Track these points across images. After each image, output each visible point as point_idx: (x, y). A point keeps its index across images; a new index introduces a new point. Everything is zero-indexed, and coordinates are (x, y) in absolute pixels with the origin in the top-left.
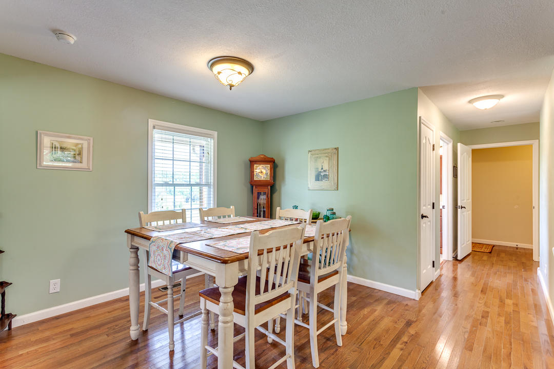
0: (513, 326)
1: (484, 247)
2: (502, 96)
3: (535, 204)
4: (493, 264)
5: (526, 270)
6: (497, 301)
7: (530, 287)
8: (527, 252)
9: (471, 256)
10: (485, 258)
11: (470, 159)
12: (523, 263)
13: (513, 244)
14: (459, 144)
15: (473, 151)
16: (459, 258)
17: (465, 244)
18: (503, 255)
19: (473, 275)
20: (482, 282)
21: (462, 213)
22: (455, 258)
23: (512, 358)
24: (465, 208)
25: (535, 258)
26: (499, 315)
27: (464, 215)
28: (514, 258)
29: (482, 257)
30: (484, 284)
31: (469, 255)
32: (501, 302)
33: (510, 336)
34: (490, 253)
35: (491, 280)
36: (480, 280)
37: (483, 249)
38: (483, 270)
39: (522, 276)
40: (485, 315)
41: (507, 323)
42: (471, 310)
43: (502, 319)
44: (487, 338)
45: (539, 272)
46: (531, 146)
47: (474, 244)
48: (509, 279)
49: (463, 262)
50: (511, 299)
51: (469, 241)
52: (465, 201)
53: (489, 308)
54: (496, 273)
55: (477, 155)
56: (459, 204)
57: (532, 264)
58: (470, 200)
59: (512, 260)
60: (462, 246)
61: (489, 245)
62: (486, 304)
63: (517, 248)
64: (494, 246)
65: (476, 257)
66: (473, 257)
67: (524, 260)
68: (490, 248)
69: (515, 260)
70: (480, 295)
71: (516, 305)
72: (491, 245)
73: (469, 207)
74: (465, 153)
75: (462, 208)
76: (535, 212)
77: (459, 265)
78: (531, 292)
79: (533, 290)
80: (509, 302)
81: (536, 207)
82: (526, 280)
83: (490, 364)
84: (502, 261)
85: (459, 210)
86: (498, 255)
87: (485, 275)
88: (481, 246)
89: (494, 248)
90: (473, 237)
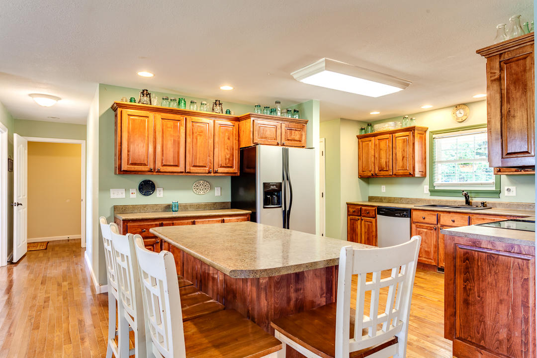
0: (69, 298)
1: (39, 245)
2: (59, 99)
3: (83, 197)
4: (49, 258)
5: (76, 256)
6: (56, 286)
7: (80, 268)
8: (76, 242)
9: (26, 256)
10: (41, 255)
11: (26, 151)
12: (74, 251)
13: (65, 237)
14: (15, 135)
15: (29, 143)
16: (15, 261)
17: (21, 245)
18: (57, 249)
19: (31, 273)
20: (41, 275)
21: (18, 210)
22: (11, 262)
23: (69, 319)
24: (21, 205)
25: (83, 245)
26: (58, 295)
27: (20, 213)
28: (66, 249)
29: (38, 255)
30: (43, 277)
31: (24, 256)
32: (59, 286)
33: (67, 306)
34: (46, 249)
35: (48, 272)
36: (39, 275)
37: (38, 247)
38: (41, 266)
39: (73, 262)
40: (47, 300)
41: (64, 299)
42: (35, 301)
43: (61, 298)
44: (50, 315)
45: (86, 255)
46: (80, 145)
47: (29, 244)
48: (64, 267)
49: (19, 264)
50: (66, 281)
51: (24, 241)
52: (21, 197)
53: (49, 293)
54: (52, 266)
55: (33, 148)
56: (15, 201)
57: (80, 251)
58: (26, 196)
59: (65, 251)
60: (19, 247)
61: (44, 242)
62: (46, 292)
63: (68, 240)
64: (48, 242)
65: (32, 256)
66: (29, 257)
67: (74, 249)
68: (45, 244)
69: (68, 250)
70: (40, 287)
71: (70, 284)
72: (46, 242)
73: (25, 204)
74: (21, 145)
75: (18, 204)
76: (83, 203)
77: (14, 268)
78: (80, 271)
79: (81, 270)
80: (65, 283)
81: (84, 200)
82: (77, 264)
83: (54, 329)
84: (57, 254)
85: (15, 208)
86: (53, 250)
87: (43, 269)
88: (35, 245)
89: (49, 244)
90: (29, 237)
